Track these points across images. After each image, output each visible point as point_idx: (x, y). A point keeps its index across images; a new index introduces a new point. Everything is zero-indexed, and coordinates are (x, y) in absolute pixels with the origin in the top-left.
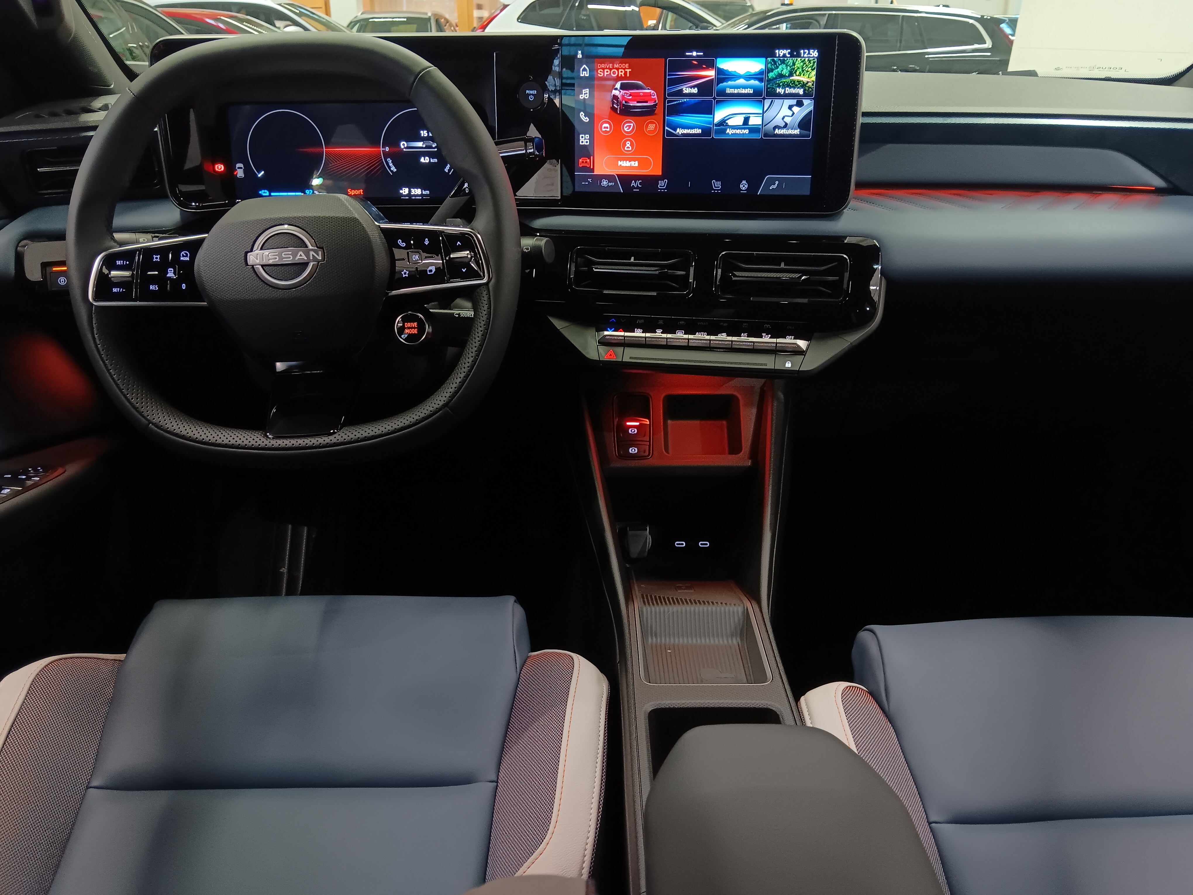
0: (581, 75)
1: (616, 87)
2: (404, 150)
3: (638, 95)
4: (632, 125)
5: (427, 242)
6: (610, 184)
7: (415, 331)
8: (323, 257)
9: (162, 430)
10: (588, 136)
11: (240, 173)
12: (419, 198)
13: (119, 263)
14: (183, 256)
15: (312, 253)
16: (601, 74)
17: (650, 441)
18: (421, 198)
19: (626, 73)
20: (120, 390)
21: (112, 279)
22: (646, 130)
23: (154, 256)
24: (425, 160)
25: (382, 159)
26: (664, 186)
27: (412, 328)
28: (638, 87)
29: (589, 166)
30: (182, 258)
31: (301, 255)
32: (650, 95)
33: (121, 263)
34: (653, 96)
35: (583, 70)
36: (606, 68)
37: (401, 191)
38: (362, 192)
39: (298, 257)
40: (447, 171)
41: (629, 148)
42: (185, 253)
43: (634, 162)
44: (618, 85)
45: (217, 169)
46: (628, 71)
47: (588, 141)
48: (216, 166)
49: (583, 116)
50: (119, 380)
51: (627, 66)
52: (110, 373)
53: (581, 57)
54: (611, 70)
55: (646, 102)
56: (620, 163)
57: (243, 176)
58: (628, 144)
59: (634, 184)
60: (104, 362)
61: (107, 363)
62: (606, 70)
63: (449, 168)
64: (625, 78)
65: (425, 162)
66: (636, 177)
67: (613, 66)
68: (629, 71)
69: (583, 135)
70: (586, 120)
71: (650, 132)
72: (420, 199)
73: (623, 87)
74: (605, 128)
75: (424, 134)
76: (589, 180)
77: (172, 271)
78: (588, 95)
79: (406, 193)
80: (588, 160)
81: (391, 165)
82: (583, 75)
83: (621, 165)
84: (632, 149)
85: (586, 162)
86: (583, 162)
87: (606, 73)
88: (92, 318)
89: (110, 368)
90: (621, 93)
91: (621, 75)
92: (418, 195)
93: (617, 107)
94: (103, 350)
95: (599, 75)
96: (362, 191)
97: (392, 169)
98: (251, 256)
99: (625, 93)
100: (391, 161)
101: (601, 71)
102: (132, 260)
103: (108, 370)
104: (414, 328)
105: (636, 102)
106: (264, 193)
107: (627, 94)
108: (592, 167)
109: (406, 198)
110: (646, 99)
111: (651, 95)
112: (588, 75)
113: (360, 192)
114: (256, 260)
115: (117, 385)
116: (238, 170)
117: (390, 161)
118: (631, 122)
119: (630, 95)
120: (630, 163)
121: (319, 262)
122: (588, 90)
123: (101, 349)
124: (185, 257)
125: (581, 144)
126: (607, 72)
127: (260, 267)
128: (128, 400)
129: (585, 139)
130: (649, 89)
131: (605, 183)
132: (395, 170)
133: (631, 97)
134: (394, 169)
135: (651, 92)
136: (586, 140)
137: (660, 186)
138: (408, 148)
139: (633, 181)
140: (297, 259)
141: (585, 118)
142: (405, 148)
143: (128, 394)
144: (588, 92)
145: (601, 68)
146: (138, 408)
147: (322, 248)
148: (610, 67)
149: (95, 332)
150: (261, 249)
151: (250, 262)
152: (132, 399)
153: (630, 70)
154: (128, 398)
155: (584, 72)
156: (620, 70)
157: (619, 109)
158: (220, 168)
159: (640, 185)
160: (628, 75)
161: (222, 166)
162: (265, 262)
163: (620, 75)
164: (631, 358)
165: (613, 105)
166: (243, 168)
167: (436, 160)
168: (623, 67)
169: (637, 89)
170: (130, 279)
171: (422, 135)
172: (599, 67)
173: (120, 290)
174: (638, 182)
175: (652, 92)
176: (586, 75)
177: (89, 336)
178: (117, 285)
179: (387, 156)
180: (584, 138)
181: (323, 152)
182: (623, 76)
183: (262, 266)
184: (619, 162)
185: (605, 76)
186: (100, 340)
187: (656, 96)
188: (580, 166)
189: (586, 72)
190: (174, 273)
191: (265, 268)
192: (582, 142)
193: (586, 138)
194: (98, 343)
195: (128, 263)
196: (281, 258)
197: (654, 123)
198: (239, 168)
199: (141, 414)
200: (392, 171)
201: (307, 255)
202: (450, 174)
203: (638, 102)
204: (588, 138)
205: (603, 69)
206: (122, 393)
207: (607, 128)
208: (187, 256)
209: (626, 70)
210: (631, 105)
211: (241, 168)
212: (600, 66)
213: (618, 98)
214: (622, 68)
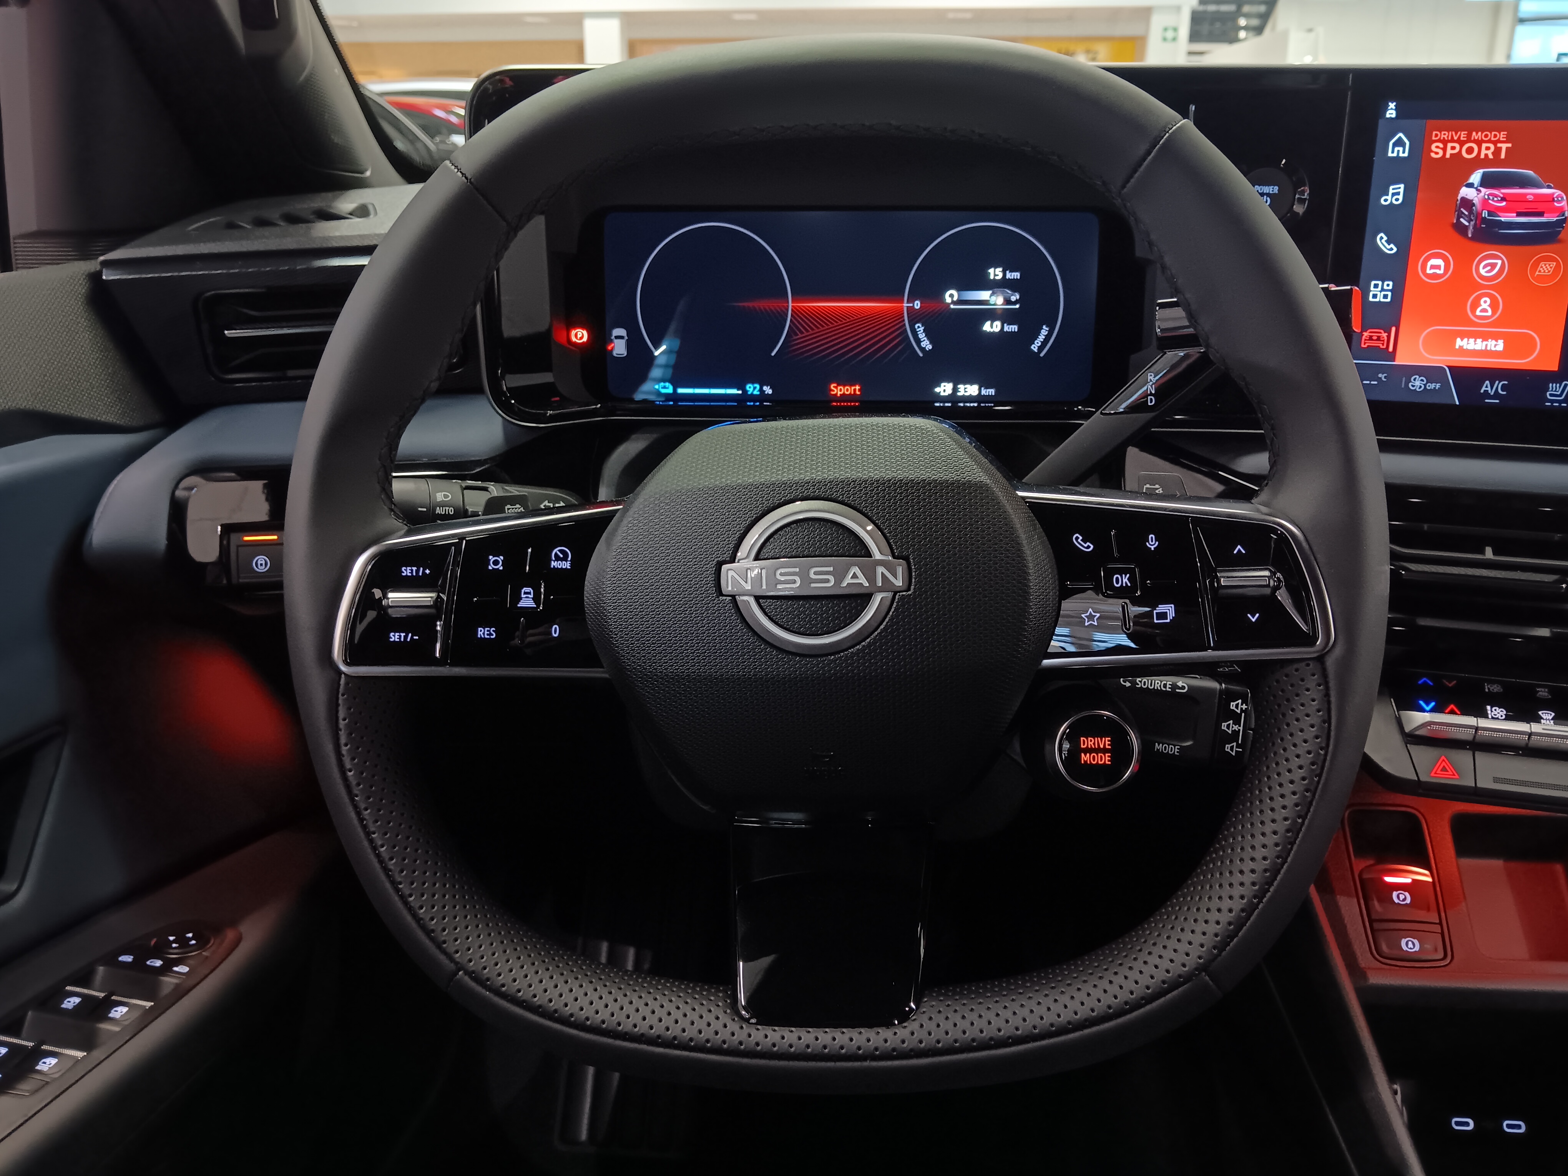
0: (1390, 154)
1: (1471, 181)
2: (952, 306)
3: (1522, 199)
4: (1499, 262)
5: (1152, 543)
6: (1430, 386)
7: (1106, 759)
8: (907, 580)
9: (489, 988)
10: (1391, 283)
11: (619, 348)
12: (972, 405)
13: (406, 571)
14: (557, 558)
15: (880, 570)
16: (1437, 153)
17: (1440, 924)
18: (976, 405)
19: (1497, 151)
20: (394, 884)
21: (390, 611)
22: (1533, 274)
23: (491, 557)
24: (992, 327)
25: (904, 325)
26: (1560, 395)
27: (1098, 750)
28: (1524, 182)
29: (1385, 347)
30: (554, 564)
31: (855, 576)
32: (1551, 199)
33: (412, 572)
34: (1559, 202)
35: (1395, 145)
36: (1452, 141)
37: (937, 390)
38: (859, 390)
39: (848, 580)
40: (1036, 350)
41: (1486, 311)
42: (561, 551)
43: (1494, 342)
44: (1476, 178)
45: (574, 339)
46: (1504, 146)
47: (1389, 294)
48: (573, 332)
49: (1383, 241)
50: (391, 859)
51: (1502, 136)
52: (371, 841)
53: (1394, 116)
54: (1462, 144)
55: (1541, 214)
56: (1459, 342)
57: (626, 354)
58: (1485, 303)
59: (1489, 389)
60: (358, 814)
61: (367, 817)
62: (1450, 145)
63: (1040, 344)
64: (1496, 161)
65: (992, 330)
66: (1493, 374)
67: (1469, 136)
68: (1507, 148)
69: (1380, 283)
70: (1391, 249)
71: (1541, 278)
72: (974, 406)
73: (1487, 181)
74: (1433, 267)
75: (995, 275)
76: (1380, 375)
77: (529, 593)
78: (1401, 197)
79: (946, 394)
80: (1385, 335)
81: (922, 336)
82: (1395, 155)
83: (1461, 347)
84: (1494, 313)
85: (1379, 339)
86: (1371, 338)
87: (1449, 152)
88: (338, 705)
89: (372, 829)
90: (1482, 194)
91: (1486, 155)
92: (970, 399)
93: (1467, 224)
94: (358, 784)
95: (1433, 155)
96: (858, 388)
97: (923, 344)
98: (731, 573)
99: (1488, 195)
100: (922, 329)
101: (1437, 147)
102: (439, 570)
103: (368, 834)
104: (1104, 751)
105: (1515, 215)
106: (664, 387)
107: (1496, 196)
108: (1391, 349)
109: (947, 405)
110: (1540, 207)
111: (1553, 200)
112: (1406, 155)
113: (855, 390)
114: (743, 583)
115: (386, 870)
116: (616, 341)
117: (920, 328)
118: (1497, 257)
119: (1503, 199)
120: (1485, 343)
121: (895, 593)
122: (1402, 186)
123: (354, 782)
124: (562, 560)
125: (1371, 299)
126: (1453, 148)
127: (752, 601)
128: (410, 909)
129: (1383, 290)
130: (1549, 187)
131: (1417, 383)
132: (929, 347)
133: (1504, 204)
134: (927, 344)
135: (1553, 194)
136: (1383, 293)
137: (1551, 395)
138: (960, 302)
139: (1487, 382)
140: (844, 584)
141: (1389, 247)
142: (953, 303)
143: (411, 896)
144: (1402, 191)
145: (1439, 141)
146: (433, 931)
147: (906, 559)
148: (1462, 139)
149: (343, 740)
150: (757, 558)
151: (728, 587)
152: (421, 907)
153: (1510, 145)
154: (412, 905)
155: (1396, 149)
156: (1484, 145)
157: (1471, 228)
158: (580, 335)
159: (1502, 390)
160: (1503, 156)
161: (585, 333)
162: (764, 589)
163: (1482, 156)
164: (1496, 780)
165: (1458, 219)
166: (626, 338)
167: (1014, 328)
168: (1493, 139)
169: (1522, 187)
170: (433, 611)
171: (992, 277)
172: (1434, 138)
173: (406, 637)
174: (1499, 385)
175: (1557, 192)
176: (1401, 155)
177: (329, 748)
178: (401, 624)
179: (915, 316)
180: (1379, 289)
181: (787, 310)
182: (1491, 156)
183: (757, 598)
184: (1459, 340)
185: (1448, 156)
186: (353, 759)
187: (1564, 203)
188: (1363, 346)
189: (1401, 149)
190: (536, 599)
191: (764, 603)
192: (1375, 296)
193: (1385, 287)
194: (348, 765)
195: (428, 571)
196: (806, 580)
197: (1554, 260)
198: (617, 337)
199: (439, 945)
200: (923, 350)
201: (871, 576)
202: (1042, 355)
203: (1519, 214)
204: (1390, 287)
205: (1445, 142)
206: (397, 890)
207: (1438, 267)
208: (565, 559)
209: (1499, 145)
210: (1503, 219)
211: (621, 337)
212: (1436, 135)
213: (1474, 205)
214: (1489, 141)
